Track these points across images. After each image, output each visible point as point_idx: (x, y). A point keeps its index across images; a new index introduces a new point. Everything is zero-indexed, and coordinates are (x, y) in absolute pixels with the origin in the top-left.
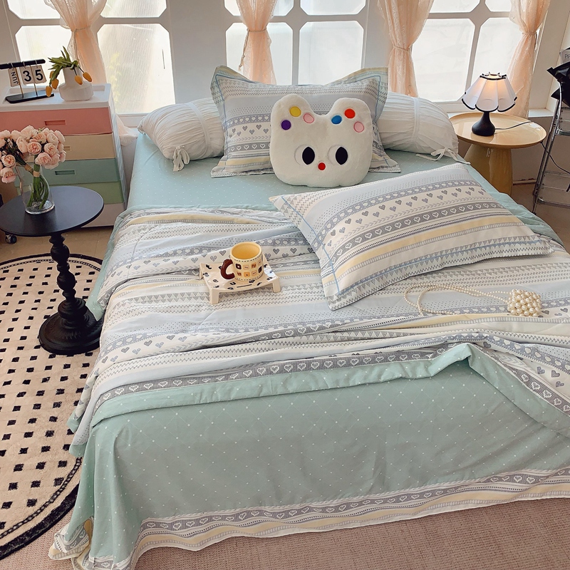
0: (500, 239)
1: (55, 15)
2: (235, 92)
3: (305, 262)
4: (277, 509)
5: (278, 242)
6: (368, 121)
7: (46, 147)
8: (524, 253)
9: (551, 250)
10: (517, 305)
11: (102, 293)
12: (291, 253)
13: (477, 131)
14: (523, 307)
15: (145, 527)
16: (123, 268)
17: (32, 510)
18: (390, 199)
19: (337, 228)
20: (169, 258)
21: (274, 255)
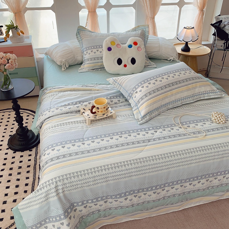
0: (204, 92)
2: (87, 37)
3: (125, 105)
5: (112, 97)
6: (143, 47)
7: (10, 61)
8: (213, 97)
9: (223, 95)
10: (216, 118)
11: (38, 123)
12: (118, 102)
13: (183, 50)
14: (218, 119)
16: (47, 112)
17: (12, 221)
18: (159, 77)
19: (138, 90)
20: (67, 107)
21: (111, 103)
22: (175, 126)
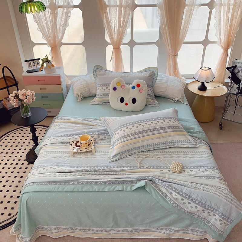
0: (177, 140)
1: (46, 42)
4: (81, 228)
5: (100, 134)
7: (27, 97)
9: (198, 146)
11: (39, 147)
13: (199, 89)
14: (174, 168)
15: (39, 228)
16: (47, 140)
17: (9, 217)
18: (137, 123)
19: (117, 132)
20: (62, 137)
21: (98, 139)
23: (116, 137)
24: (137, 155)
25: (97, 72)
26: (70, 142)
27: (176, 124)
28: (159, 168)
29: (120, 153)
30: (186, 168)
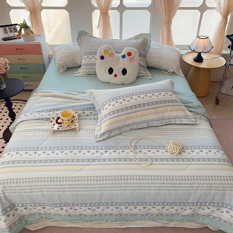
0: (175, 116)
2: (86, 42)
3: (94, 119)
5: (85, 109)
6: (137, 58)
8: (186, 123)
9: (198, 122)
11: (14, 125)
12: (90, 114)
14: (173, 149)
16: (23, 116)
18: (129, 96)
19: (105, 107)
20: (40, 113)
21: (82, 115)
22: (129, 148)
23: (104, 112)
24: (128, 133)
25: (81, 39)
26: (49, 119)
27: (174, 97)
28: (154, 149)
29: (109, 131)
30: (185, 148)
